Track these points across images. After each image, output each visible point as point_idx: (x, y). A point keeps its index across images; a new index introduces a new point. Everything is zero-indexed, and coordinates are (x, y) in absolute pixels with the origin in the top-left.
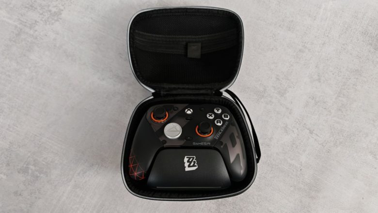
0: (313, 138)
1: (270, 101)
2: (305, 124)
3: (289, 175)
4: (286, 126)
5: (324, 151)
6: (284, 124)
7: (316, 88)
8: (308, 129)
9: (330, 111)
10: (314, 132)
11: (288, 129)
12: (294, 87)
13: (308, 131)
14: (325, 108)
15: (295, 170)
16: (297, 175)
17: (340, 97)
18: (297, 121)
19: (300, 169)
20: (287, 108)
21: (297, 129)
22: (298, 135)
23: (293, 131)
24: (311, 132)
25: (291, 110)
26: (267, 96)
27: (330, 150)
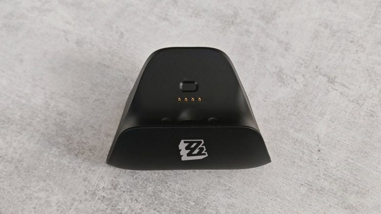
0: (337, 90)
1: (247, 31)
2: (317, 67)
3: (294, 162)
4: (281, 71)
5: (362, 113)
6: (276, 67)
7: (330, 11)
8: (324, 76)
9: (362, 45)
10: (337, 80)
11: (284, 77)
12: (289, 10)
13: (325, 79)
14: (352, 42)
15: (306, 151)
16: (311, 162)
17: (376, 23)
18: (301, 61)
19: (316, 150)
20: (281, 42)
21: (303, 75)
22: (305, 86)
23: (295, 80)
24: (331, 81)
25: (287, 44)
26: (240, 23)
27: (374, 112)
